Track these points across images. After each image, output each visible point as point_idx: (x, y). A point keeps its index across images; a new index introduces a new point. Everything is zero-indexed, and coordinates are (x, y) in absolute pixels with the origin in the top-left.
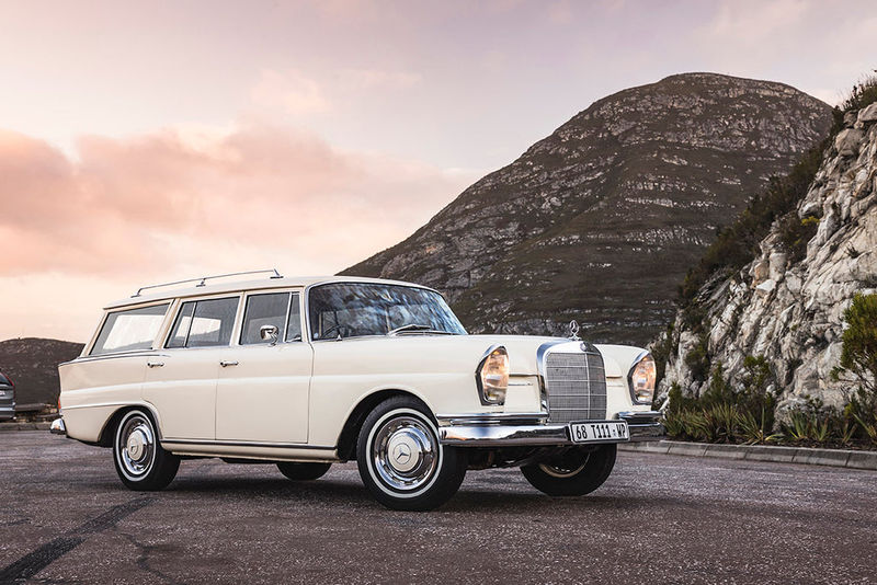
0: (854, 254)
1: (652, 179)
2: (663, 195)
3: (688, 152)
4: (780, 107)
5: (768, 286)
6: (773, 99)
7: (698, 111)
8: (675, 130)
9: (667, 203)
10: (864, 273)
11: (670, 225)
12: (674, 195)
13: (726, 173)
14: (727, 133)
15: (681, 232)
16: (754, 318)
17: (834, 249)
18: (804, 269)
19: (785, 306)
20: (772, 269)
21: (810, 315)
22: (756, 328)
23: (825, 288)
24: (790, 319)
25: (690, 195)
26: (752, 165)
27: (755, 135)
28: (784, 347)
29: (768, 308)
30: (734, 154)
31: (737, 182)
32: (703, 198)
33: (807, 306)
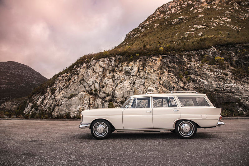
0: (63, 94)
1: (4, 77)
2: (6, 80)
3: (11, 73)
4: (27, 69)
5: (48, 97)
6: (26, 68)
7: (13, 67)
8: (9, 70)
9: (7, 81)
10: (65, 96)
11: (7, 85)
12: (8, 80)
13: (17, 77)
14: (18, 72)
15: (9, 86)
16: (46, 101)
17: (59, 93)
18: (55, 95)
19: (51, 100)
20: (49, 95)
21: (56, 102)
22: (47, 103)
23: (59, 98)
24: (53, 102)
25: (11, 80)
26: (21, 77)
27: (22, 72)
28: (52, 106)
29: (48, 100)
30: (19, 75)
31: (19, 79)
32: (13, 81)
33: (56, 100)
